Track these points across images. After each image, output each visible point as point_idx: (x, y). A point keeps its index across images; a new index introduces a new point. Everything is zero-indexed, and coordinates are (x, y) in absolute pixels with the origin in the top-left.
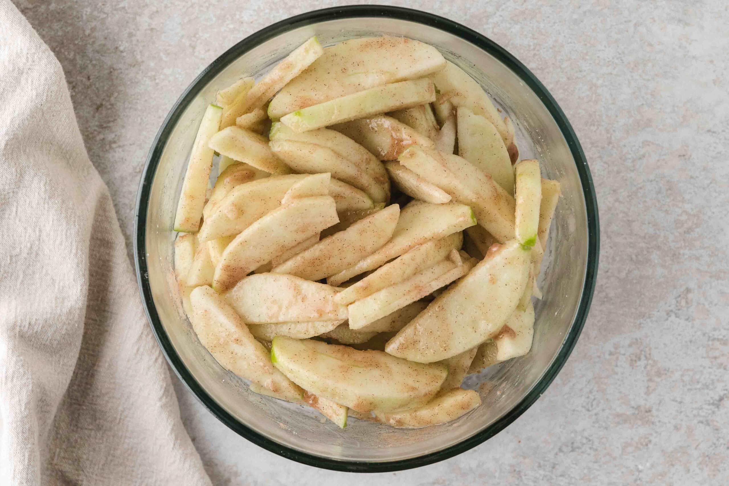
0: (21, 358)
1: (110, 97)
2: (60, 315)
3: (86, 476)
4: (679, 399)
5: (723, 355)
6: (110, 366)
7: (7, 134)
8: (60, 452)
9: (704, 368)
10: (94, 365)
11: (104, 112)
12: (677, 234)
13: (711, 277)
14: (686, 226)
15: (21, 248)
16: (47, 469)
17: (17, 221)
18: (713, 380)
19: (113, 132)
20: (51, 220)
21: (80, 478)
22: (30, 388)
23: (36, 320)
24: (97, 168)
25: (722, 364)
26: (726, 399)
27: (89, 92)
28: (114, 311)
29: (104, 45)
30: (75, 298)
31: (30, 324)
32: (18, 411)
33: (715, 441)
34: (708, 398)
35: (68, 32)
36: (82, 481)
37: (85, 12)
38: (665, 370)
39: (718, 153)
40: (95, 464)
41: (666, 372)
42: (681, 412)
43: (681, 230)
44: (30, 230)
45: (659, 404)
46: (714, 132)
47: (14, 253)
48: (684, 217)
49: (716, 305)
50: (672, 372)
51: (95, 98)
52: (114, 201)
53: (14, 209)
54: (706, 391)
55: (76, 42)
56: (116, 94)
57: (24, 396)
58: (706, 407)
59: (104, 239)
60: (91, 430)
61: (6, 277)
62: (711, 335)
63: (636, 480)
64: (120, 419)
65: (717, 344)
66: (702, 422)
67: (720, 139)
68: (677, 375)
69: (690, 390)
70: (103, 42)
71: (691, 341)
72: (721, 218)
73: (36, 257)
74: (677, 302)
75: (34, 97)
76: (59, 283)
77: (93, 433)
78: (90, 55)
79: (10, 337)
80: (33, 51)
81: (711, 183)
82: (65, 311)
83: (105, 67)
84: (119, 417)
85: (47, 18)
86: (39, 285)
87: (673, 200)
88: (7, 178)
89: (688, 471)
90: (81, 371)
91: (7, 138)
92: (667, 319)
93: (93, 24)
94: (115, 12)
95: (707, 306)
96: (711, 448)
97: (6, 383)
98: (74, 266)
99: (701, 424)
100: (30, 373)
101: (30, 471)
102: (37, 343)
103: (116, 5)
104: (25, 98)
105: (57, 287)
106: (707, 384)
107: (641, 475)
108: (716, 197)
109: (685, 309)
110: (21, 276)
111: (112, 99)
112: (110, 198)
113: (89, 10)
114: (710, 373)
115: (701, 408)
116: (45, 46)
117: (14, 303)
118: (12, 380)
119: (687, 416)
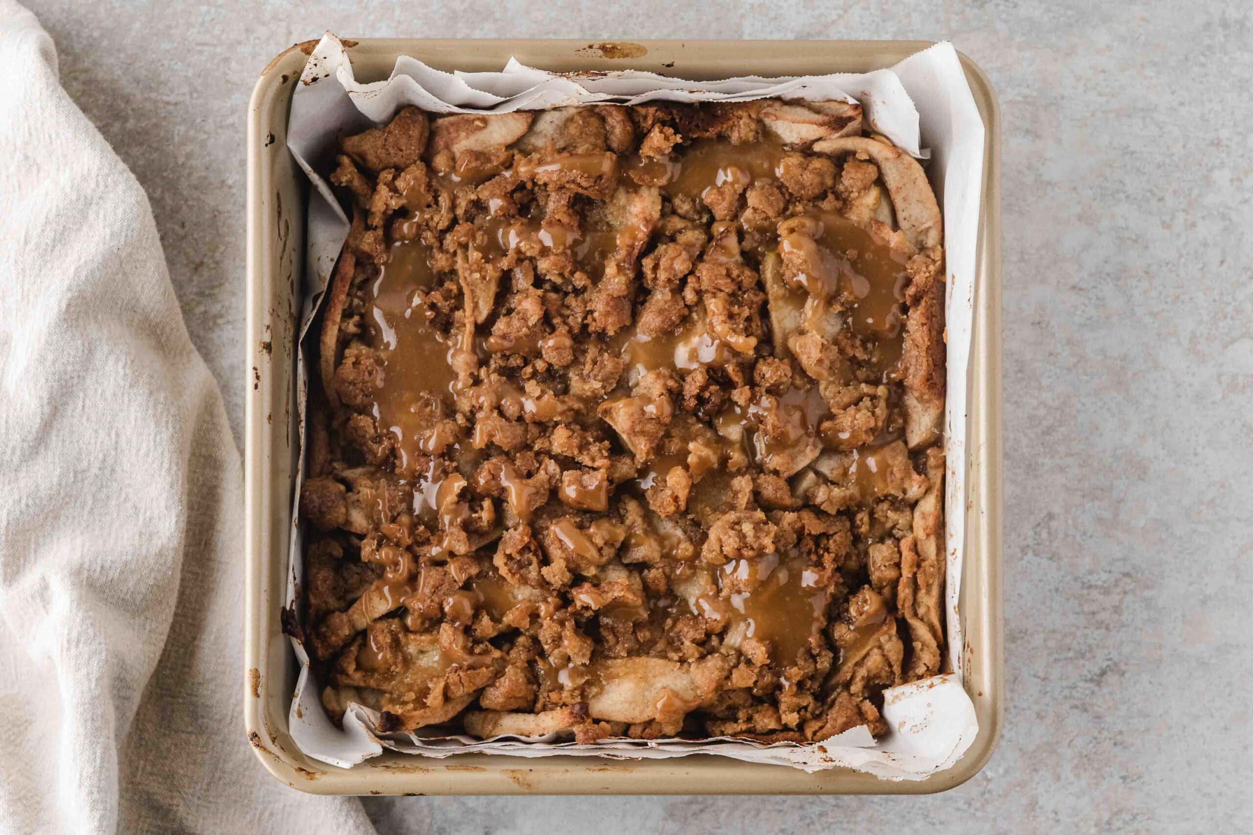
0: (91, 613)
1: (214, 251)
2: (146, 557)
3: (184, 799)
4: (1041, 674)
5: (1104, 609)
6: (216, 639)
7: (69, 289)
8: (145, 766)
9: (1078, 628)
10: (194, 638)
11: (206, 273)
12: (1032, 436)
13: (1083, 496)
14: (1045, 423)
15: (89, 460)
16: (127, 790)
17: (84, 418)
18: (1090, 646)
19: (219, 302)
20: (132, 418)
21: (175, 802)
22: (103, 655)
23: (112, 561)
24: (200, 352)
25: (1102, 622)
26: (1109, 673)
27: (184, 244)
28: (223, 560)
29: (205, 178)
30: (168, 534)
31: (102, 567)
32: (86, 689)
33: (1096, 734)
34: (1085, 672)
35: (153, 160)
36: (178, 805)
37: (177, 132)
38: (1021, 632)
39: (1088, 319)
40: (196, 783)
41: (1022, 634)
42: (1046, 693)
43: (1039, 430)
44: (102, 434)
45: (1014, 682)
46: (1081, 289)
47: (79, 468)
48: (1042, 412)
49: (1091, 537)
50: (1032, 635)
51: (192, 254)
53: (80, 403)
54: (1081, 662)
55: (165, 174)
56: (222, 248)
57: (95, 668)
58: (1081, 684)
59: (210, 456)
60: (190, 733)
61: (67, 503)
62: (1085, 580)
63: (983, 794)
64: (232, 717)
65: (1095, 594)
66: (1076, 707)
67: (1090, 299)
68: (1037, 641)
69: (1056, 660)
70: (203, 174)
71: (1057, 590)
72: (1095, 412)
73: (111, 474)
74: (1036, 533)
75: (108, 237)
76: (145, 512)
77: (193, 738)
78: (185, 193)
79: (73, 584)
80: (106, 171)
81: (1079, 361)
82: (154, 550)
83: (207, 209)
84: (230, 713)
85: (122, 140)
86: (115, 515)
87: (1026, 387)
88: (69, 354)
89: (1059, 778)
90: (175, 648)
91: (69, 295)
92: (1022, 559)
93: (189, 148)
94: (219, 131)
95: (1078, 538)
96: (1091, 745)
97: (68, 649)
98: (167, 487)
99: (1076, 711)
100: (103, 635)
101: (103, 776)
102: (113, 597)
104: (96, 238)
105: (141, 518)
106: (1083, 651)
107: (991, 786)
108: (1087, 382)
109: (1047, 543)
110: (90, 502)
111: (217, 255)
112: (219, 396)
113: (182, 128)
114: (1086, 636)
115: (1074, 687)
116: (122, 166)
117: (79, 541)
118: (77, 646)
119: (1055, 699)
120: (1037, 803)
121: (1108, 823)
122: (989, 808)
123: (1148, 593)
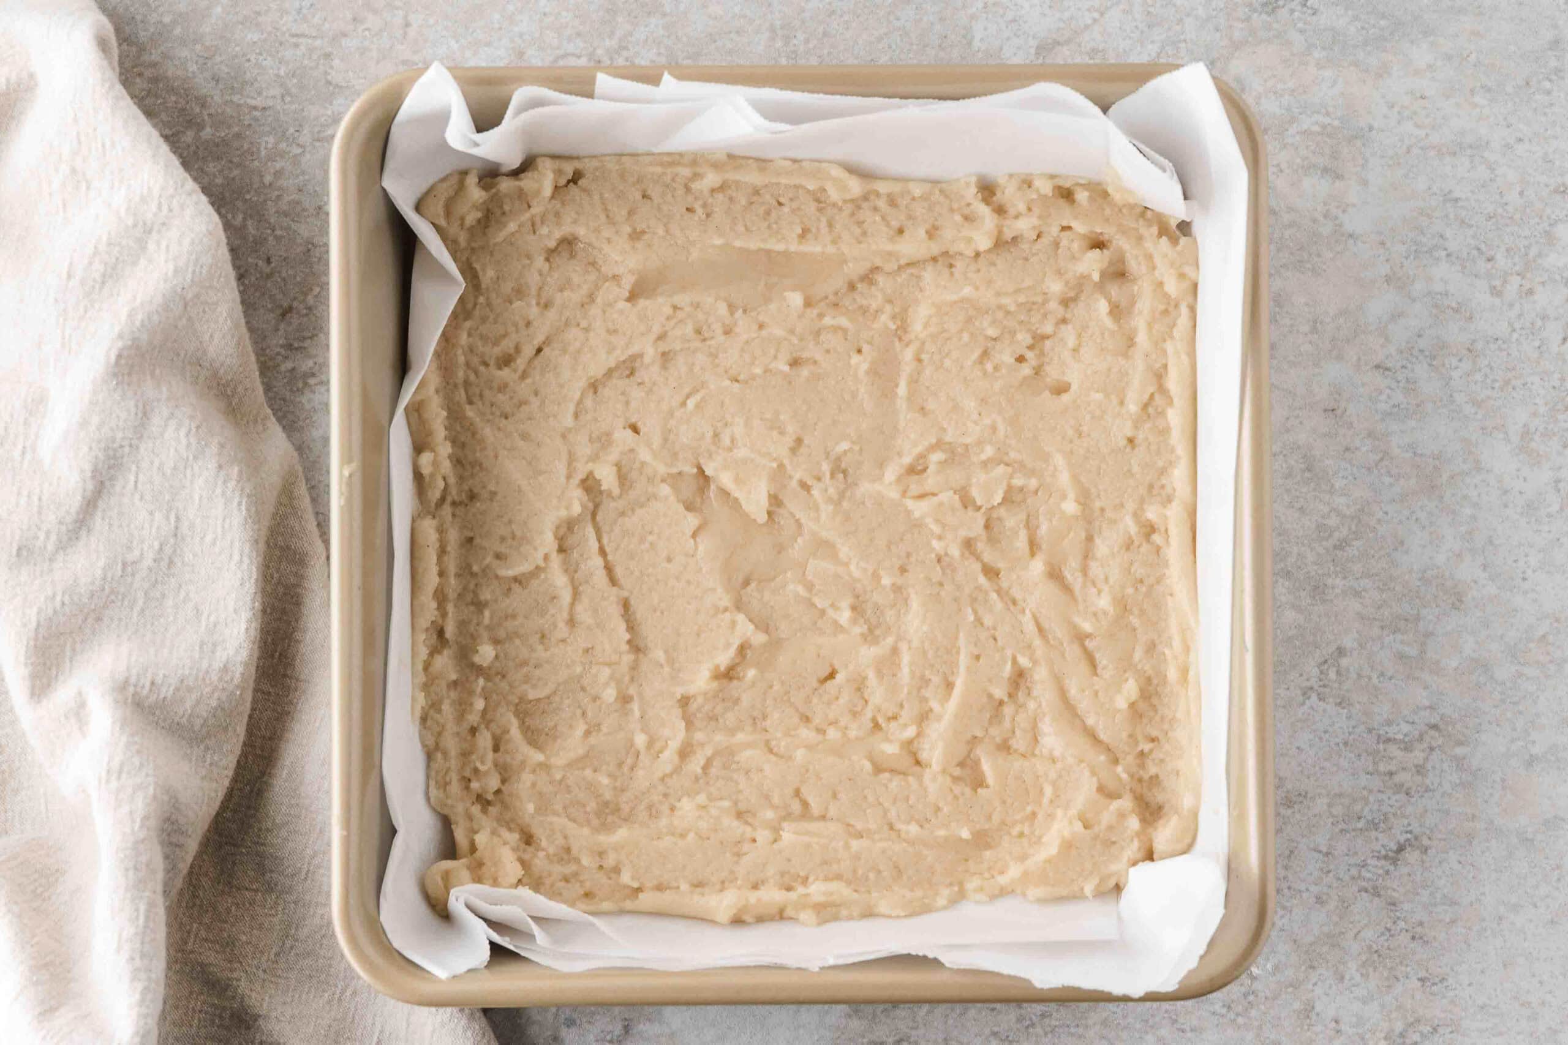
0: (136, 739)
1: (306, 294)
2: (207, 672)
3: (246, 973)
4: (1324, 850)
5: (1404, 769)
7: (120, 336)
8: (199, 931)
9: (1371, 791)
10: (264, 774)
11: (295, 321)
12: (1322, 551)
13: (1382, 628)
15: (142, 549)
16: (176, 960)
17: (137, 496)
18: (1385, 815)
19: (310, 357)
20: (197, 497)
21: (235, 976)
22: (151, 790)
23: (165, 676)
24: (279, 420)
25: (1401, 786)
26: (1409, 849)
27: (269, 285)
28: (302, 677)
29: (298, 203)
30: (236, 644)
31: (153, 683)
32: (128, 830)
33: (1390, 925)
34: (1378, 848)
35: (233, 179)
36: (239, 980)
37: (264, 144)
38: (1299, 795)
39: (1394, 406)
40: (262, 952)
41: (1301, 799)
42: (1329, 872)
43: (1329, 544)
44: (158, 516)
45: (1289, 856)
46: (1387, 369)
47: (130, 557)
48: (1333, 521)
49: (1390, 678)
50: (1313, 799)
51: (279, 296)
52: (307, 480)
53: (132, 478)
54: (1374, 834)
55: (248, 197)
56: (317, 290)
57: (140, 805)
58: (1372, 862)
59: (288, 547)
60: (256, 891)
61: (113, 602)
62: (1382, 733)
63: (1245, 995)
65: (1394, 750)
66: (1366, 891)
67: (1397, 382)
68: (1321, 804)
69: (1342, 832)
70: (295, 197)
71: (1346, 744)
72: (1400, 523)
73: (169, 567)
74: (1322, 672)
75: (170, 274)
76: (209, 616)
77: (259, 897)
78: (272, 221)
79: (116, 702)
80: (171, 191)
81: (1382, 459)
82: (217, 665)
83: (299, 241)
84: (305, 868)
85: (195, 153)
86: (171, 618)
87: (1314, 490)
88: (118, 417)
89: (1342, 978)
91: (120, 344)
92: (1303, 704)
93: (278, 165)
94: (317, 144)
95: (1375, 680)
96: (1382, 938)
97: (108, 781)
98: (237, 585)
99: (1364, 894)
100: (151, 765)
101: (147, 939)
102: (165, 721)
103: (319, 132)
104: (156, 275)
105: (204, 623)
106: (1376, 821)
107: (1257, 985)
108: (1391, 485)
109: (1336, 685)
110: (141, 602)
111: (310, 300)
112: (301, 474)
113: (271, 140)
114: (1381, 802)
115: (1364, 866)
116: (190, 185)
117: (125, 649)
118: (119, 778)
119: (1339, 879)
120: (1313, 1008)
121: (1402, 1035)
122: (1253, 1013)
123: (1459, 751)
